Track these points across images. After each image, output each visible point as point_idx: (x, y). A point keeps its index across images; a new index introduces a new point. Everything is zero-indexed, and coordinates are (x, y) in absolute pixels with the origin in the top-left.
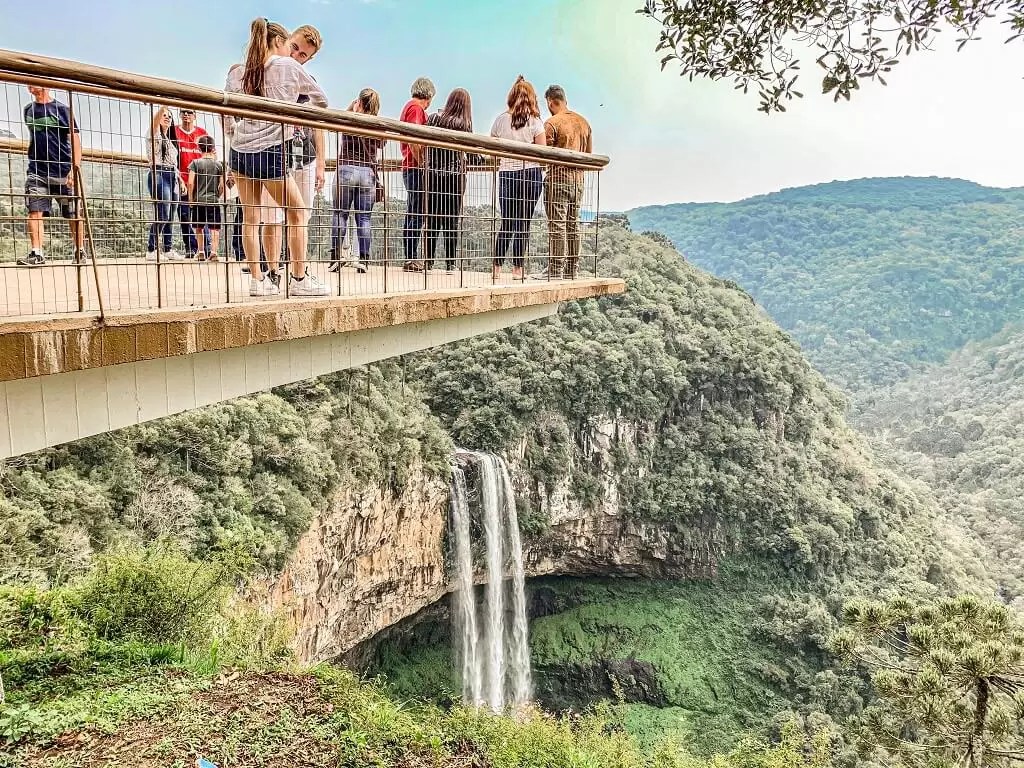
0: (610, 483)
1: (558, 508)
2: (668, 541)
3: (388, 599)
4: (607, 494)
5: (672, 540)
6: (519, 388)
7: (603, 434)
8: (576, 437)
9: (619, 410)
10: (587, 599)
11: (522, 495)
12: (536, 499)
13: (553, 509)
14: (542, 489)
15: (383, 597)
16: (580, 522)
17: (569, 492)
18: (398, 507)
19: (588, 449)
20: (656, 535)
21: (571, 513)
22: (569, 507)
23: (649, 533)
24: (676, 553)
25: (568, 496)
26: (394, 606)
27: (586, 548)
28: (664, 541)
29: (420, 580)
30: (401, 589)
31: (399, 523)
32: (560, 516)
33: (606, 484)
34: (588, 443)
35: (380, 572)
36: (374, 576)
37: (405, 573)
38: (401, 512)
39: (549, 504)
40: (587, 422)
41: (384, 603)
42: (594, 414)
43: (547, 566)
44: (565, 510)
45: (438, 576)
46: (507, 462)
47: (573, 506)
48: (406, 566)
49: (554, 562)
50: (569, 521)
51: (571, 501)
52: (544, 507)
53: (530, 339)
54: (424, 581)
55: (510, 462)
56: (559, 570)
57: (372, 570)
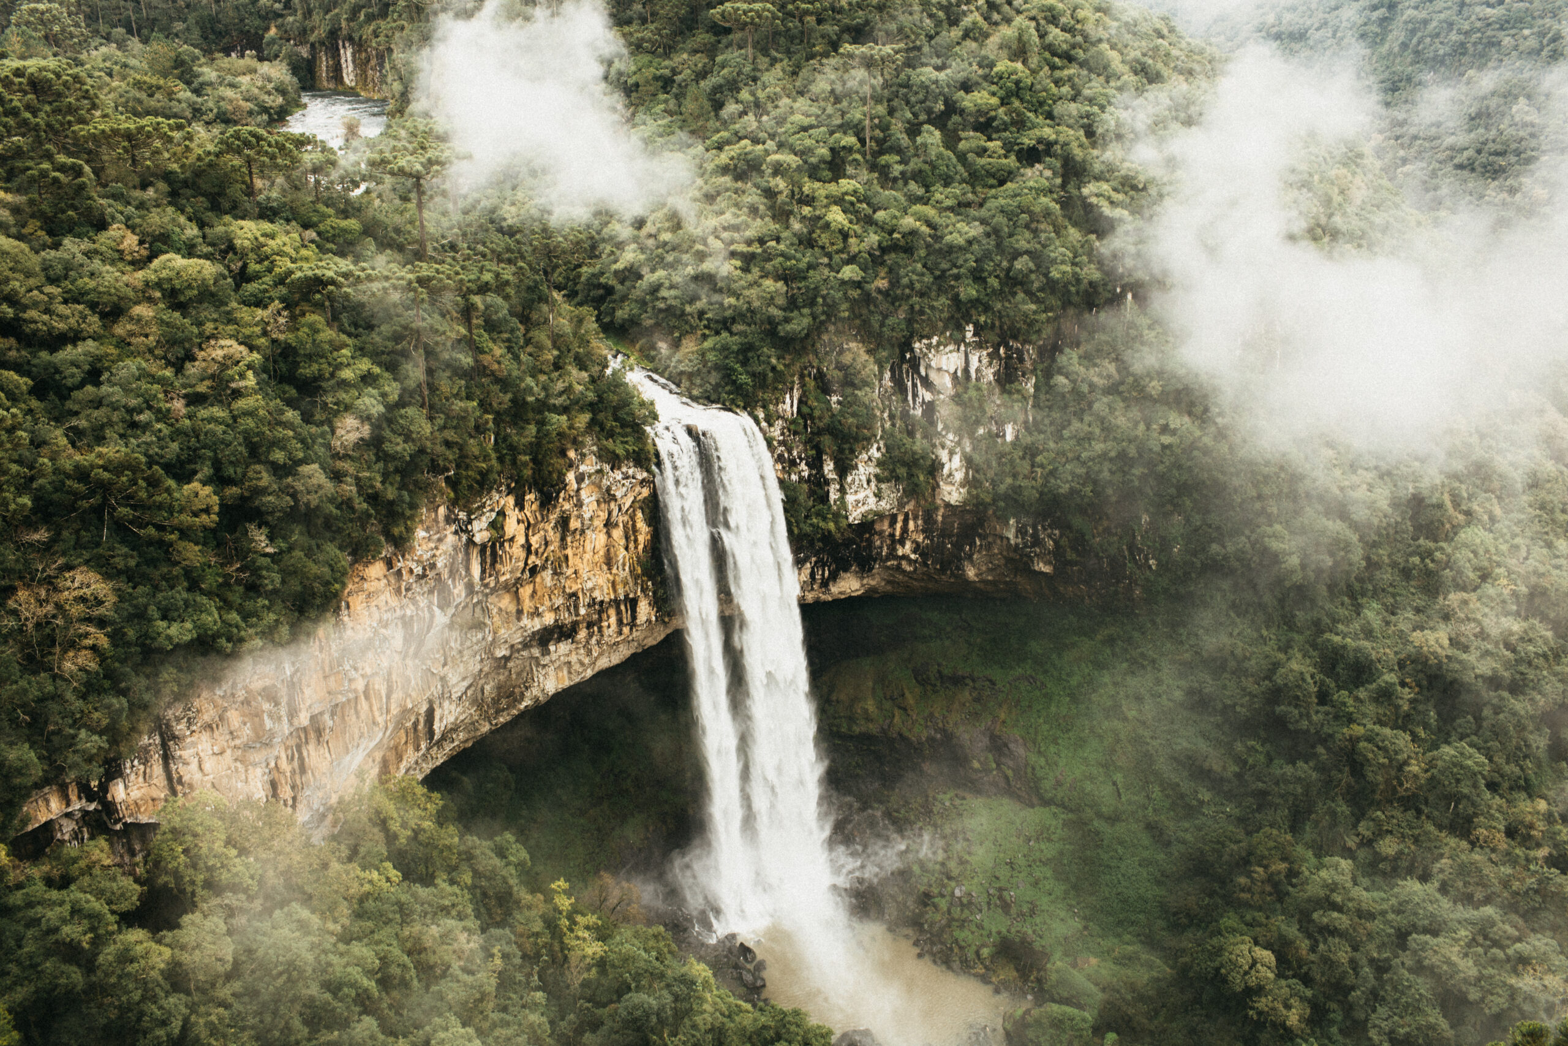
0: (952, 453)
1: (861, 496)
2: (1056, 542)
3: (561, 649)
4: (946, 471)
5: (1064, 542)
6: (781, 301)
7: (939, 369)
8: (893, 378)
9: (970, 327)
10: (926, 632)
11: (794, 477)
12: (818, 483)
13: (850, 499)
14: (829, 467)
15: (552, 648)
16: (900, 518)
17: (878, 470)
18: (553, 517)
19: (915, 395)
20: (1035, 536)
21: (883, 503)
22: (878, 495)
23: (1021, 531)
24: (1071, 563)
25: (876, 476)
26: (573, 658)
27: (913, 556)
28: (1050, 544)
29: (613, 620)
30: (582, 634)
31: (563, 539)
32: (863, 509)
33: (944, 455)
34: (914, 385)
35: (536, 613)
36: (525, 621)
37: (582, 611)
38: (564, 522)
39: (842, 490)
40: (912, 350)
41: (554, 656)
42: (922, 337)
43: (849, 585)
44: (872, 500)
45: (645, 610)
46: (764, 424)
47: (885, 494)
48: (584, 600)
49: (862, 578)
50: (880, 516)
51: (883, 486)
52: (833, 496)
53: (806, 210)
54: (620, 622)
55: (770, 425)
56: (872, 590)
57: (520, 612)
